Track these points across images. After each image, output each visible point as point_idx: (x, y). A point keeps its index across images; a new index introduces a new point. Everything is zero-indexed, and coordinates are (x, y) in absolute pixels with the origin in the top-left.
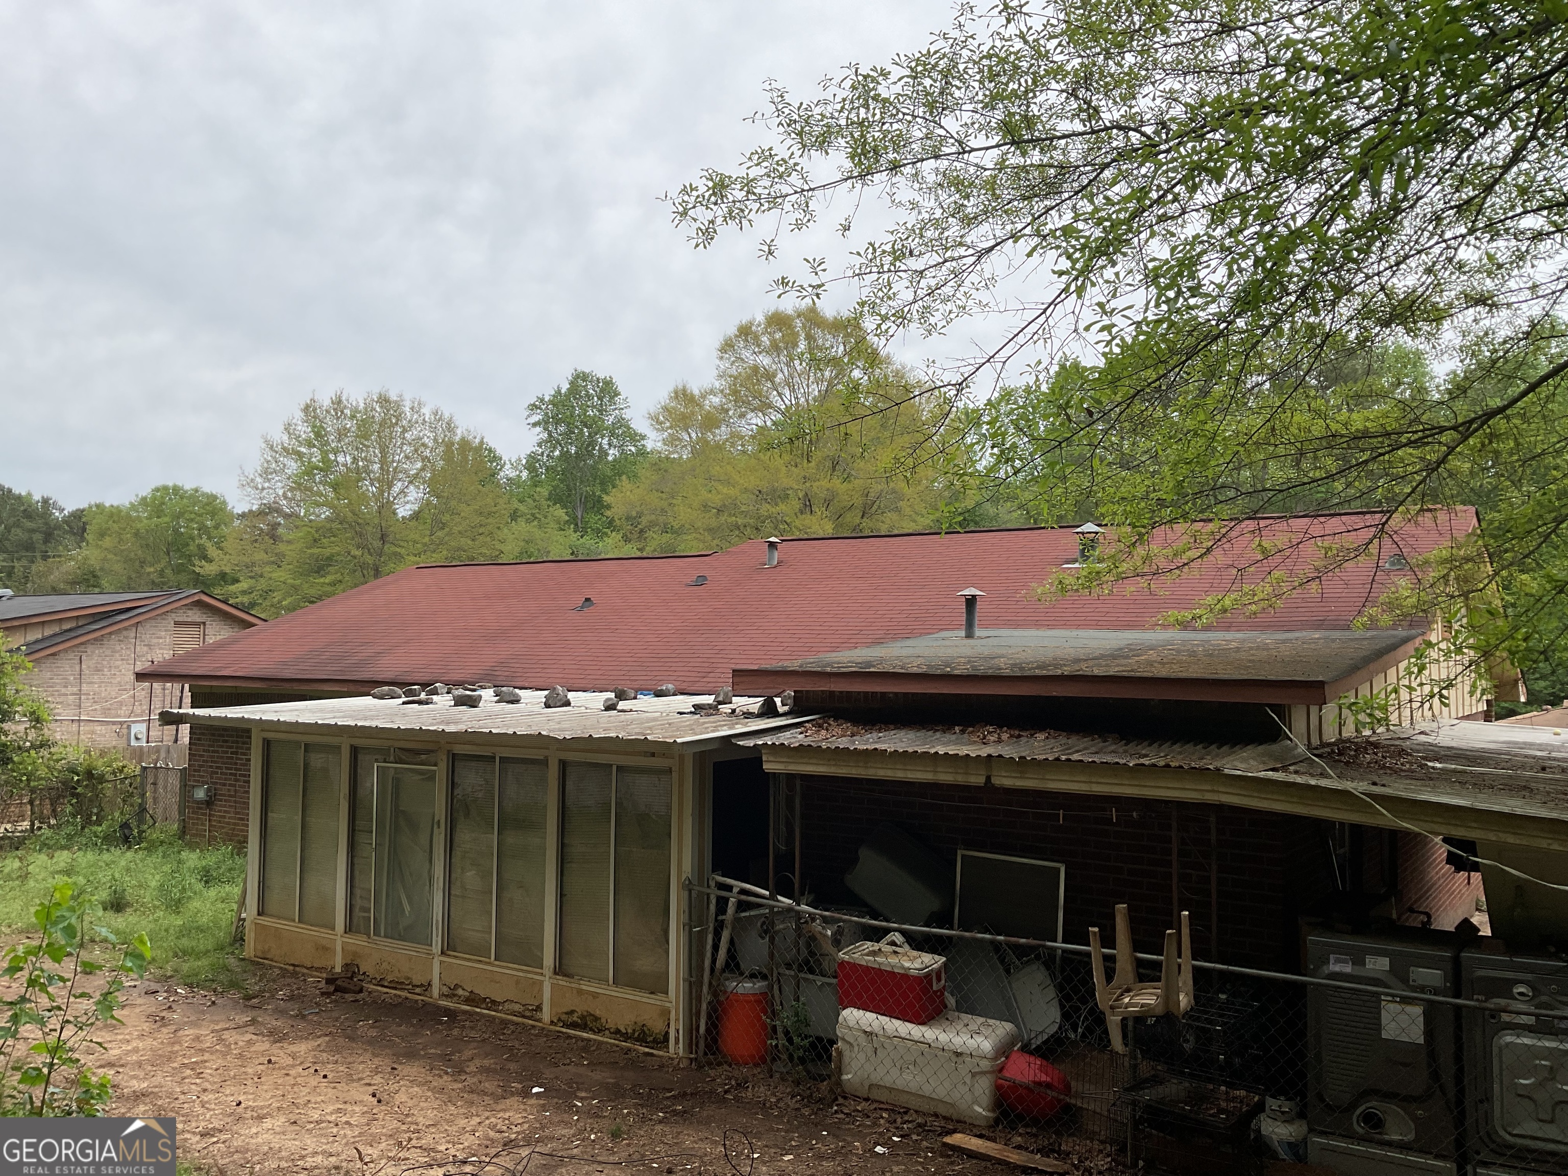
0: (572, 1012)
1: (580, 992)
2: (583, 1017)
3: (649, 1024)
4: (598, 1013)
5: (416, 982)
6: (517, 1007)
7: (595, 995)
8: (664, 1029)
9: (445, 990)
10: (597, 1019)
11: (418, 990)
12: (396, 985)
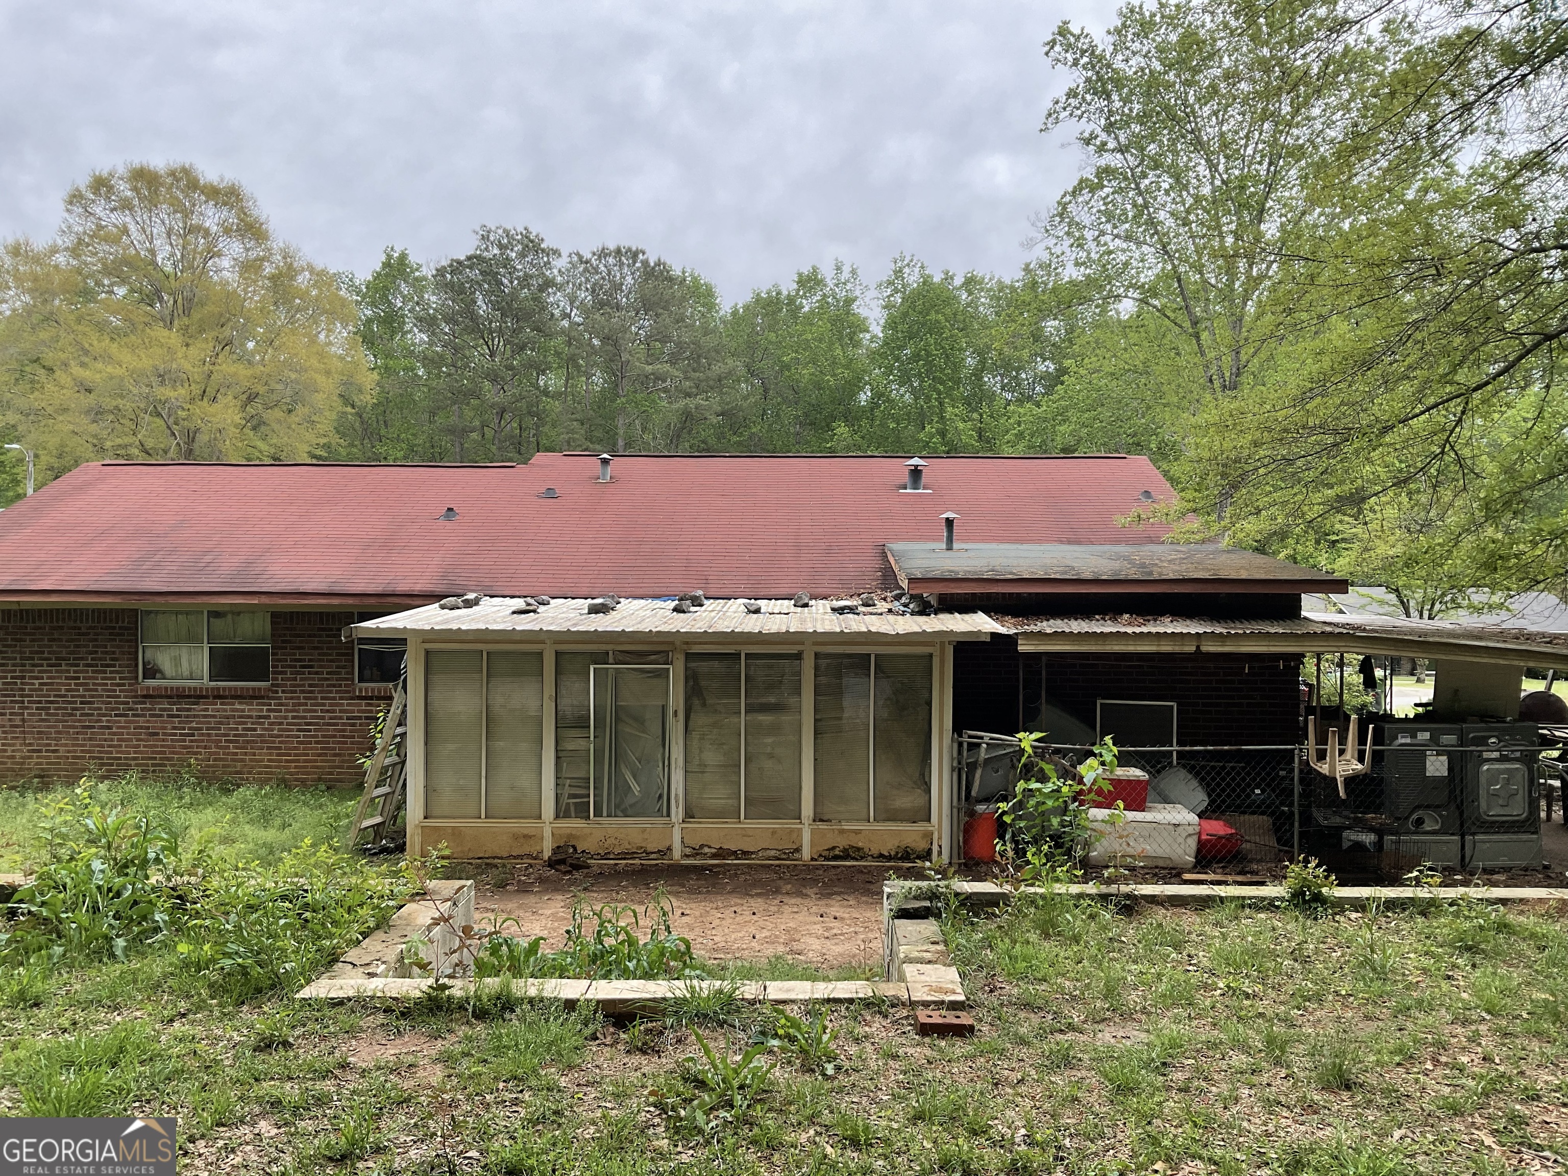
0: (834, 848)
1: (842, 832)
2: (845, 850)
3: (913, 845)
4: (860, 844)
5: (649, 850)
6: (773, 853)
7: (857, 832)
8: (927, 846)
9: (688, 851)
10: (859, 849)
11: (653, 856)
12: (624, 856)
